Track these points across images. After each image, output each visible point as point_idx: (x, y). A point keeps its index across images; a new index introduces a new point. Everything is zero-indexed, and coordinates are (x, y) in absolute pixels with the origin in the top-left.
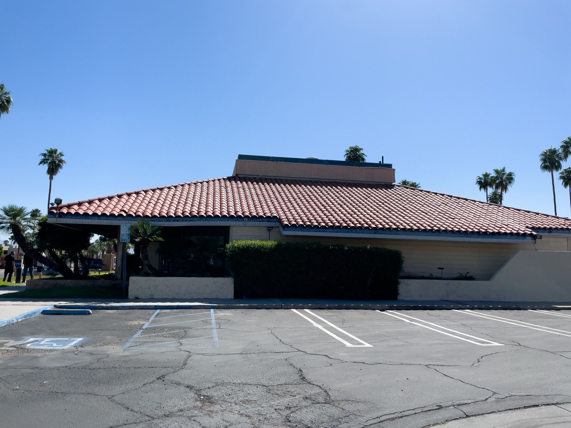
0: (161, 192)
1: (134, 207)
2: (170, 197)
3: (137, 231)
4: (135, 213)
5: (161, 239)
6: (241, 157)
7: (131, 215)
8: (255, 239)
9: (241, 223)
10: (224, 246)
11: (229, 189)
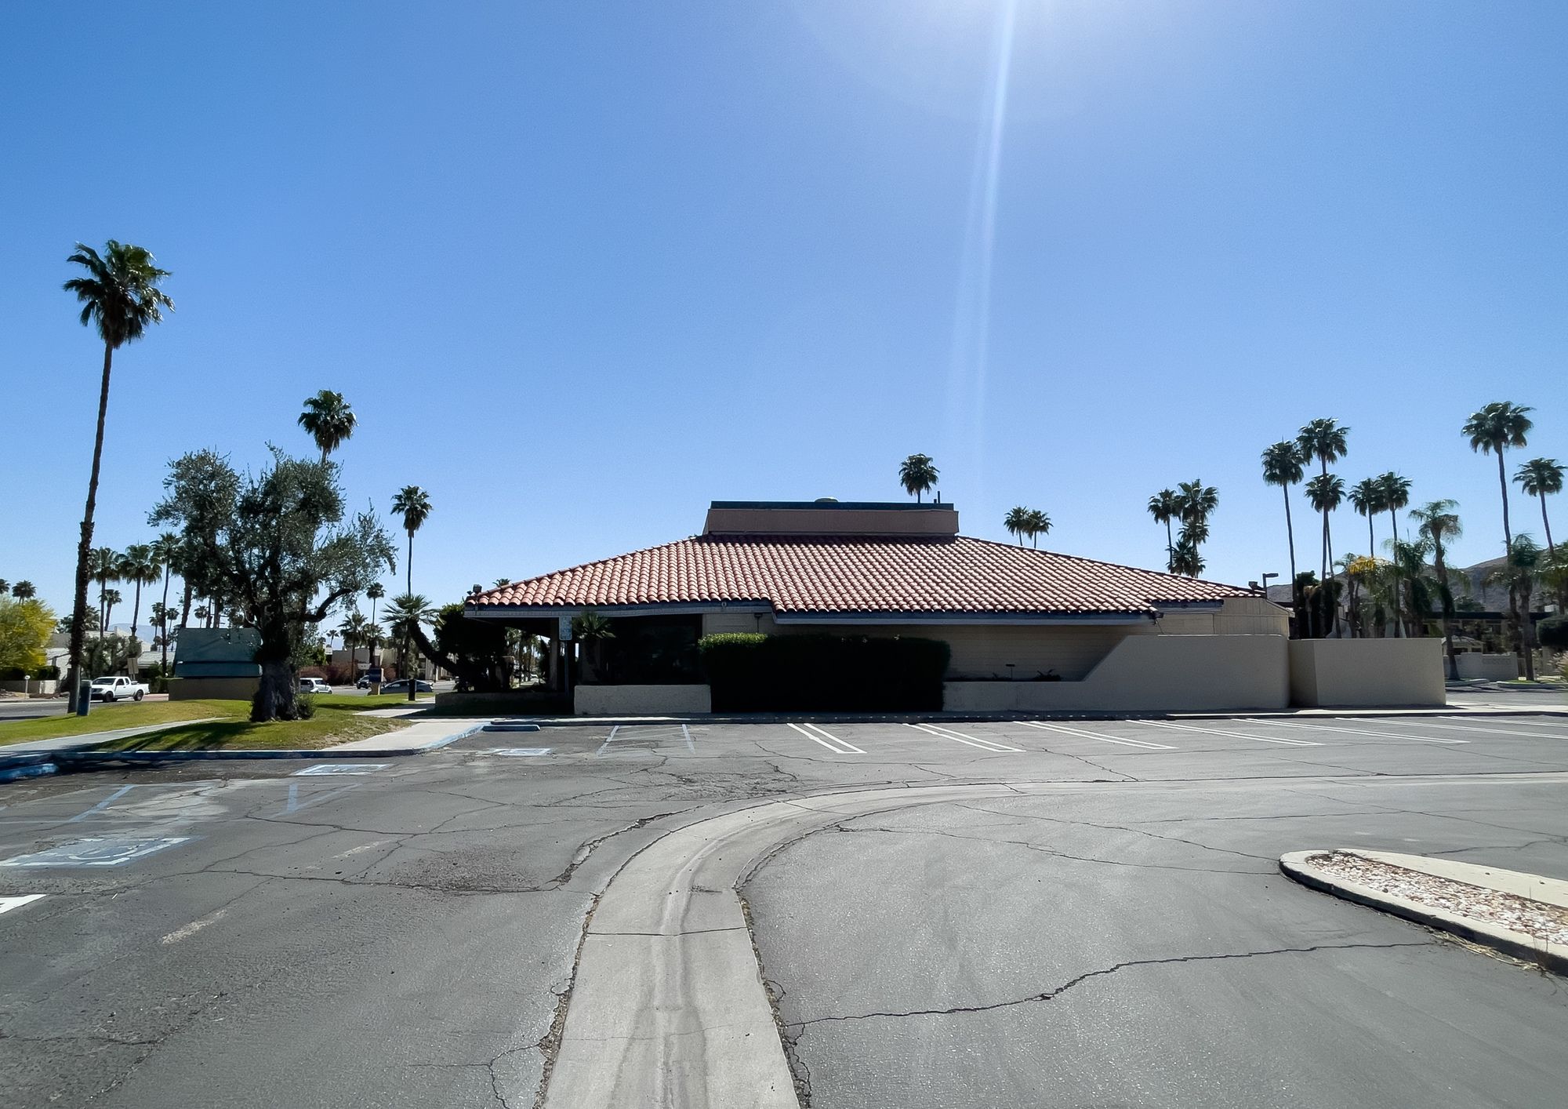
0: (605, 567)
1: (572, 591)
2: (618, 574)
3: (580, 624)
4: (575, 601)
5: (611, 635)
6: (715, 505)
7: (570, 604)
8: (737, 632)
9: (717, 609)
10: (696, 642)
11: (700, 557)
